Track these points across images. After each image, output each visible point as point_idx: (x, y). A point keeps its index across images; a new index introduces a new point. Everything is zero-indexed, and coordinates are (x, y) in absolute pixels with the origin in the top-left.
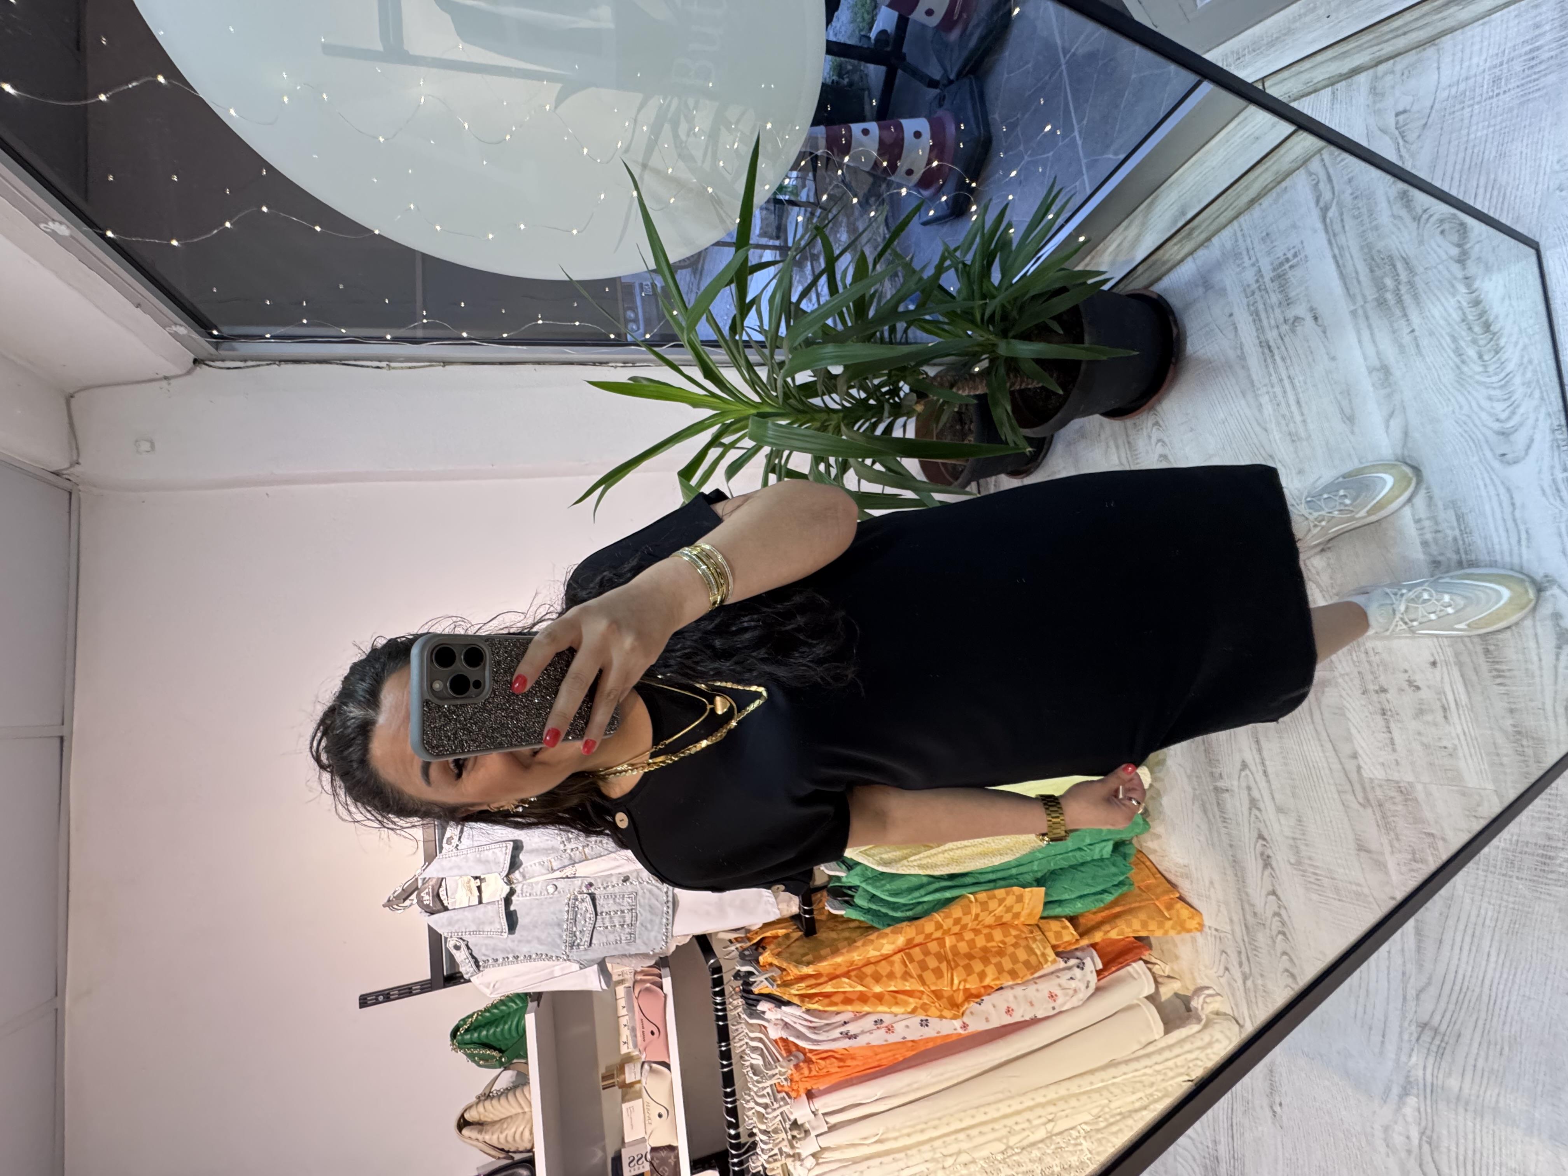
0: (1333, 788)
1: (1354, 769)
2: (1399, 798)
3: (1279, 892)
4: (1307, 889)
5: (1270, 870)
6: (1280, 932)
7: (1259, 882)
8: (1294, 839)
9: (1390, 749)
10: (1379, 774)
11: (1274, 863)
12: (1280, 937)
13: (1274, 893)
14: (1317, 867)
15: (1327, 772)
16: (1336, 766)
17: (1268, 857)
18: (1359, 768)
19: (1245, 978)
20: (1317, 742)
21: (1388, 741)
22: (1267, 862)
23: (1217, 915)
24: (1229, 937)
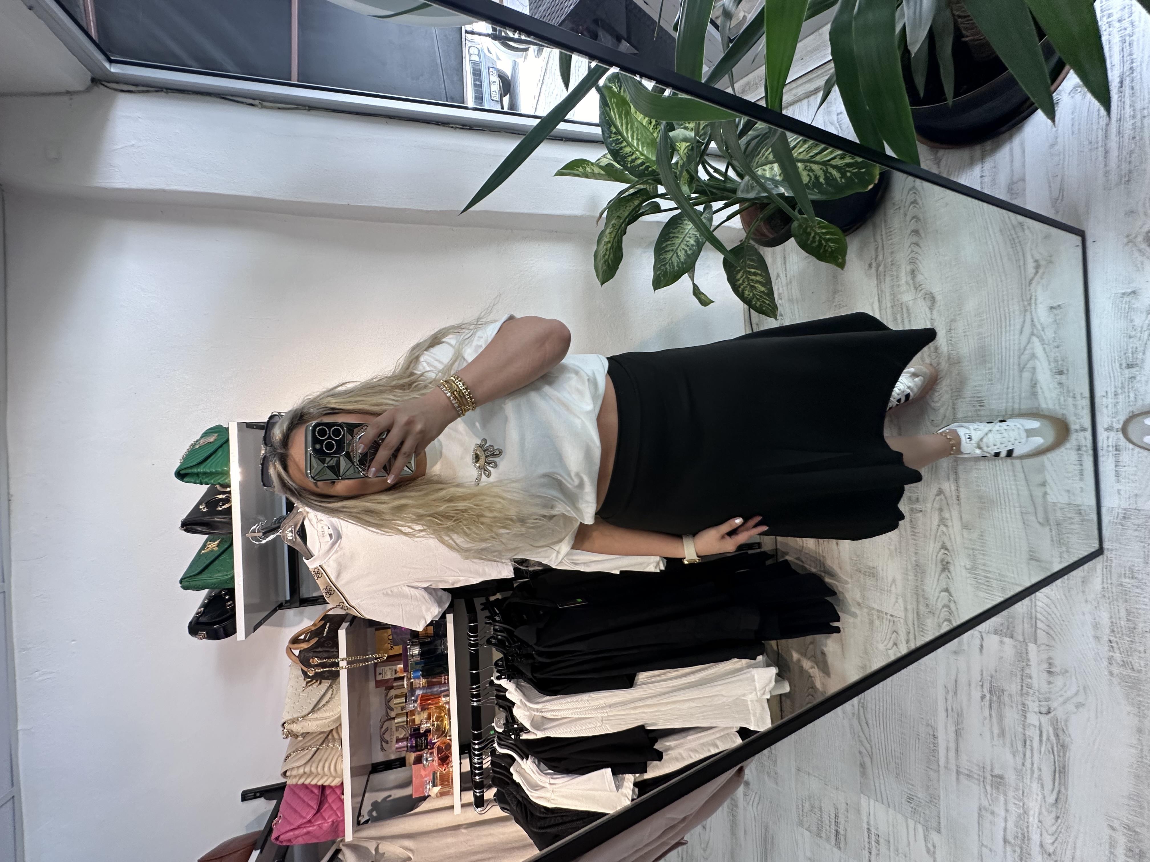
0: (1018, 510)
1: (1040, 494)
2: (1077, 519)
3: (952, 590)
4: (977, 588)
6: (946, 620)
7: (935, 583)
8: (973, 549)
9: (1077, 478)
10: (1063, 499)
11: (951, 568)
12: (946, 623)
13: (947, 590)
14: (989, 572)
15: (1015, 497)
16: (1025, 493)
17: (947, 563)
18: (1045, 494)
20: (1011, 473)
21: (1077, 472)
22: (945, 567)
23: (894, 605)
24: (902, 621)
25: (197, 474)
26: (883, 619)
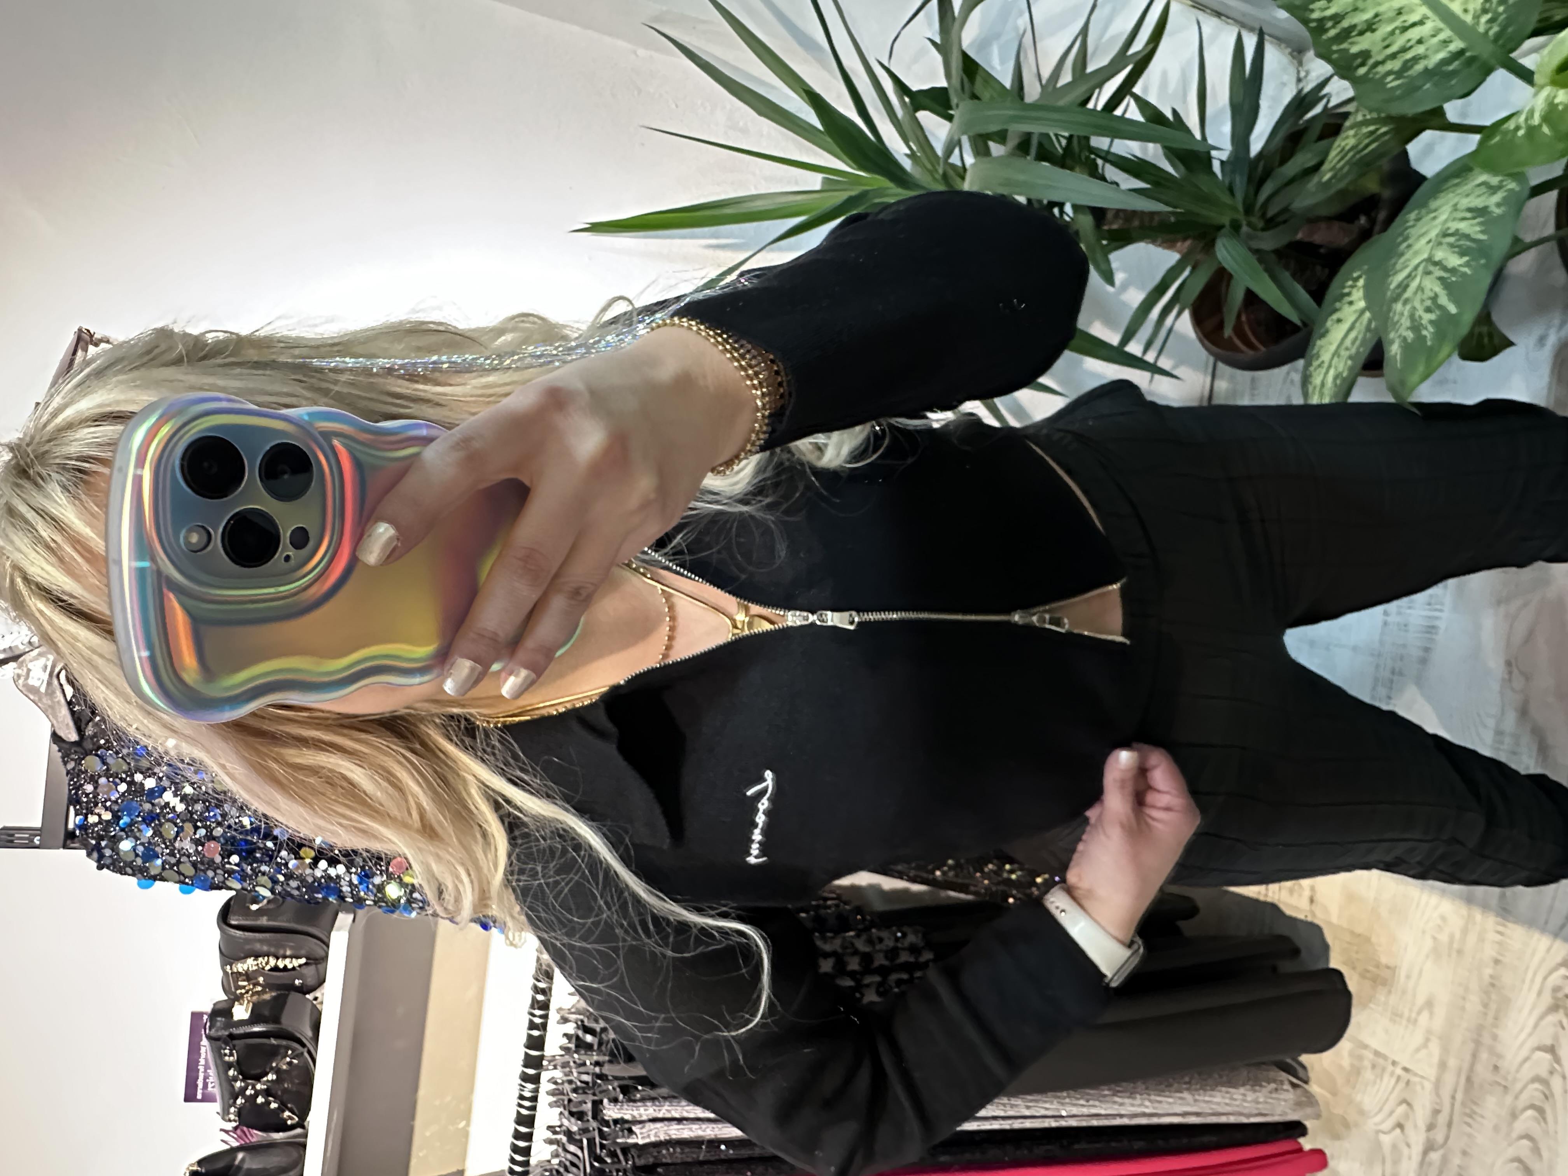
6: (1532, 1107)
7: (1528, 1030)
12: (1530, 1113)
19: (1429, 1147)
22: (1561, 1005)
23: (1418, 1050)
24: (1428, 1086)
26: (1384, 1069)
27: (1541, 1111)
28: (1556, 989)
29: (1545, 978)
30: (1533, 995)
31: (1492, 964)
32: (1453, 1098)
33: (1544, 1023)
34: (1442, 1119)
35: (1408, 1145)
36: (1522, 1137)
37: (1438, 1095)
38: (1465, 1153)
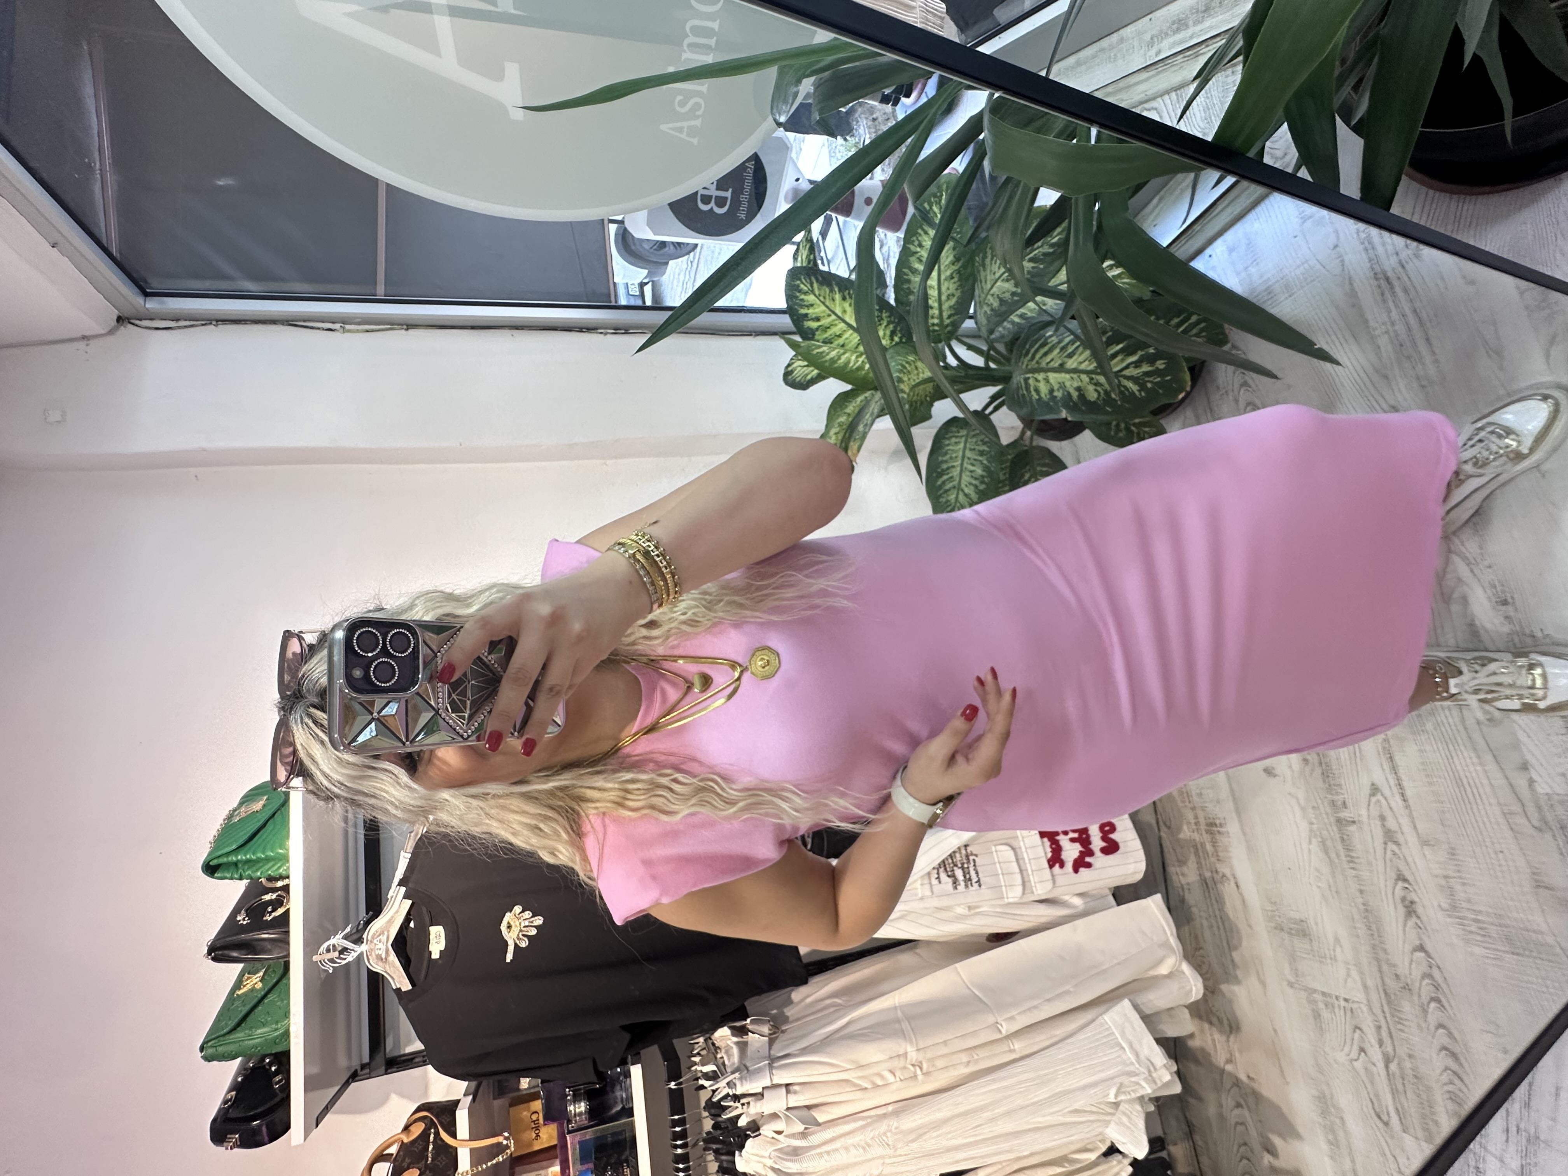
0: (1497, 810)
1: (1524, 782)
3: (1429, 947)
4: (1467, 942)
5: (1414, 919)
6: (1432, 999)
7: (1401, 937)
8: (1446, 877)
10: (1559, 788)
11: (1420, 911)
12: (1433, 1005)
13: (1421, 948)
14: (1478, 912)
15: (1488, 789)
16: (1500, 782)
17: (1412, 903)
18: (1531, 781)
19: (1387, 1060)
22: (1411, 909)
23: (1346, 981)
24: (1365, 1008)
25: (236, 864)
26: (1333, 1007)
27: (1437, 1000)
28: (1403, 899)
29: (1393, 893)
30: (1392, 908)
31: (1358, 894)
32: (1384, 1012)
33: (1407, 929)
34: (1384, 1034)
35: (1374, 1065)
36: (1437, 1028)
37: (1374, 1014)
38: (1410, 1056)
